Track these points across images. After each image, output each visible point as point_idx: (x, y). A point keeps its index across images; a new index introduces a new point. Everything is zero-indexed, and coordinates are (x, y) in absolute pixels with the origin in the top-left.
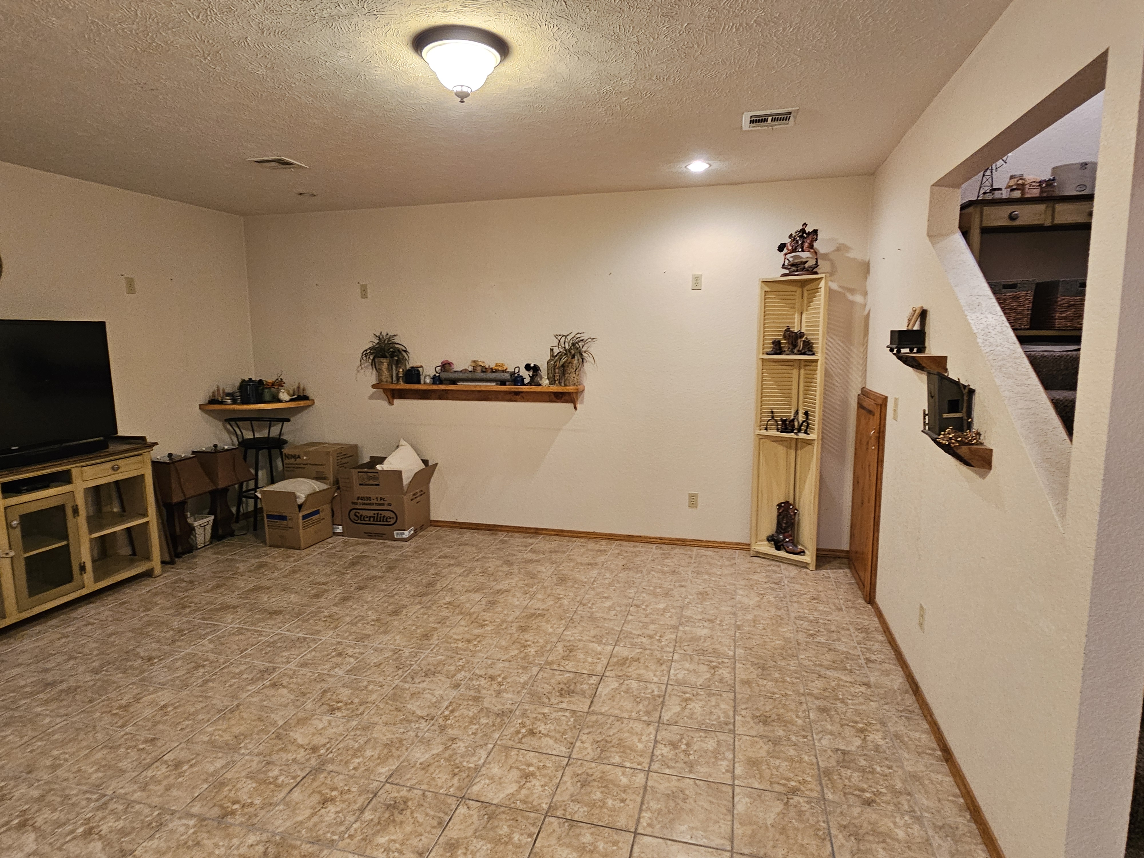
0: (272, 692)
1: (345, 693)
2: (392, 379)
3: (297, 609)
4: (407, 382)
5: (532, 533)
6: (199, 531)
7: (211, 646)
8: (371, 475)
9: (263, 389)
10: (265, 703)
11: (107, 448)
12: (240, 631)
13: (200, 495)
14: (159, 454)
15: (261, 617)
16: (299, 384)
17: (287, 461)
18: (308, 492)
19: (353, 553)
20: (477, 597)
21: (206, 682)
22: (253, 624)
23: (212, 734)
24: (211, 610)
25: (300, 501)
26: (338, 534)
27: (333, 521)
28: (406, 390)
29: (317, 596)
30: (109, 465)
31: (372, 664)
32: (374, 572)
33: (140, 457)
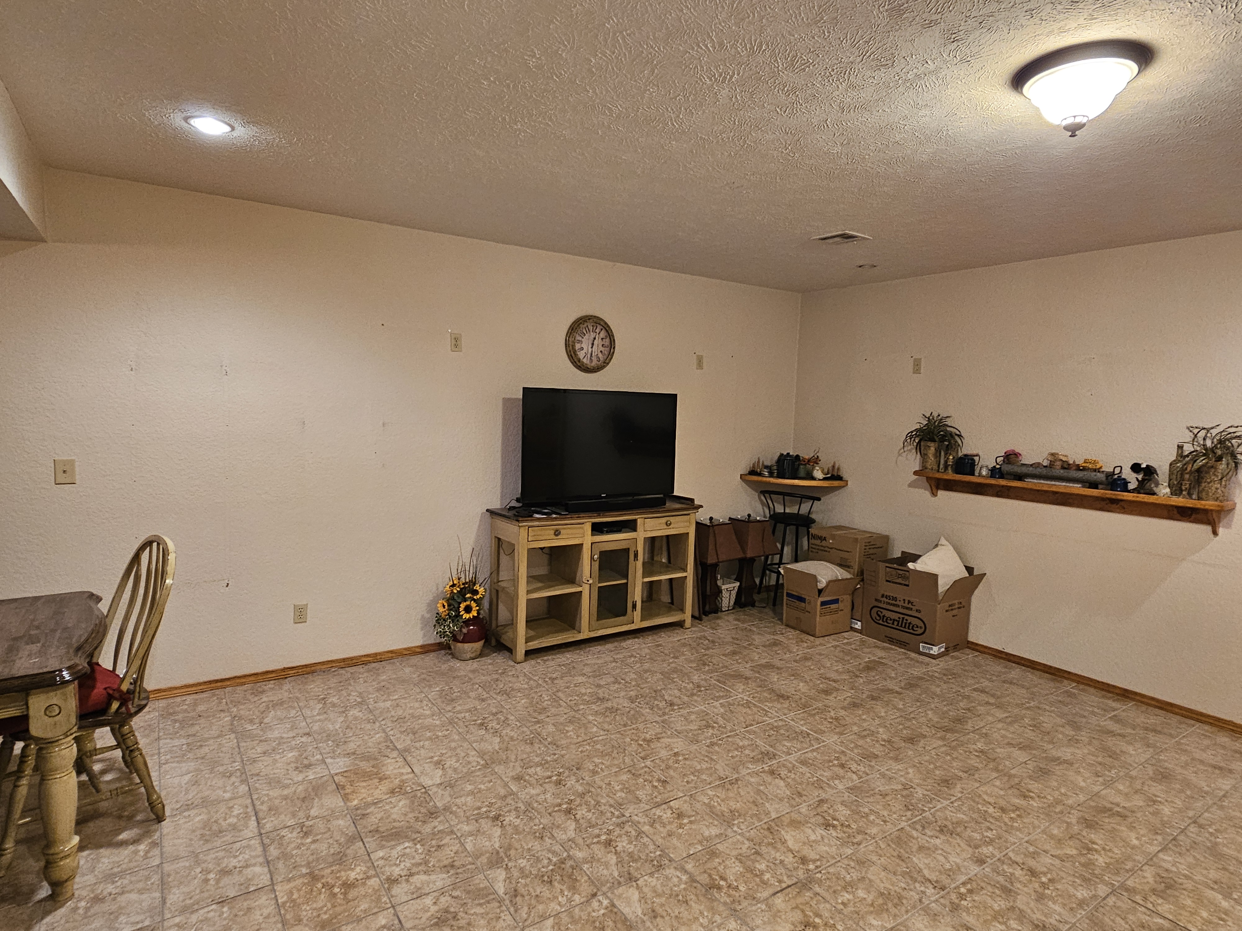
0: (768, 779)
1: (843, 813)
2: (939, 466)
3: (803, 700)
4: (957, 471)
5: (1118, 694)
6: (725, 594)
7: (722, 710)
8: (901, 572)
9: (799, 465)
10: (762, 788)
11: (665, 504)
12: (748, 705)
13: (730, 560)
14: (703, 516)
15: (769, 696)
16: (834, 463)
17: (812, 541)
18: (830, 579)
19: (870, 656)
20: (1021, 756)
21: (712, 744)
22: (760, 701)
23: (711, 799)
24: (725, 675)
25: (821, 586)
26: (856, 630)
27: (852, 615)
28: (955, 481)
29: (827, 692)
30: (664, 520)
31: (877, 791)
32: (891, 685)
33: (688, 517)
